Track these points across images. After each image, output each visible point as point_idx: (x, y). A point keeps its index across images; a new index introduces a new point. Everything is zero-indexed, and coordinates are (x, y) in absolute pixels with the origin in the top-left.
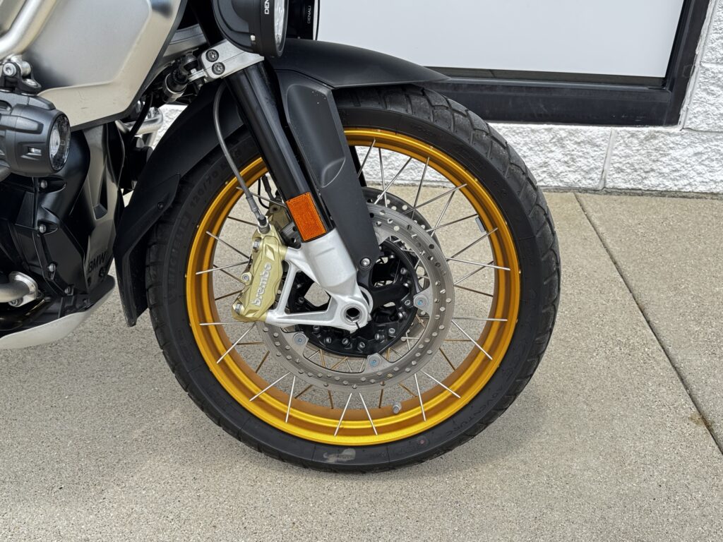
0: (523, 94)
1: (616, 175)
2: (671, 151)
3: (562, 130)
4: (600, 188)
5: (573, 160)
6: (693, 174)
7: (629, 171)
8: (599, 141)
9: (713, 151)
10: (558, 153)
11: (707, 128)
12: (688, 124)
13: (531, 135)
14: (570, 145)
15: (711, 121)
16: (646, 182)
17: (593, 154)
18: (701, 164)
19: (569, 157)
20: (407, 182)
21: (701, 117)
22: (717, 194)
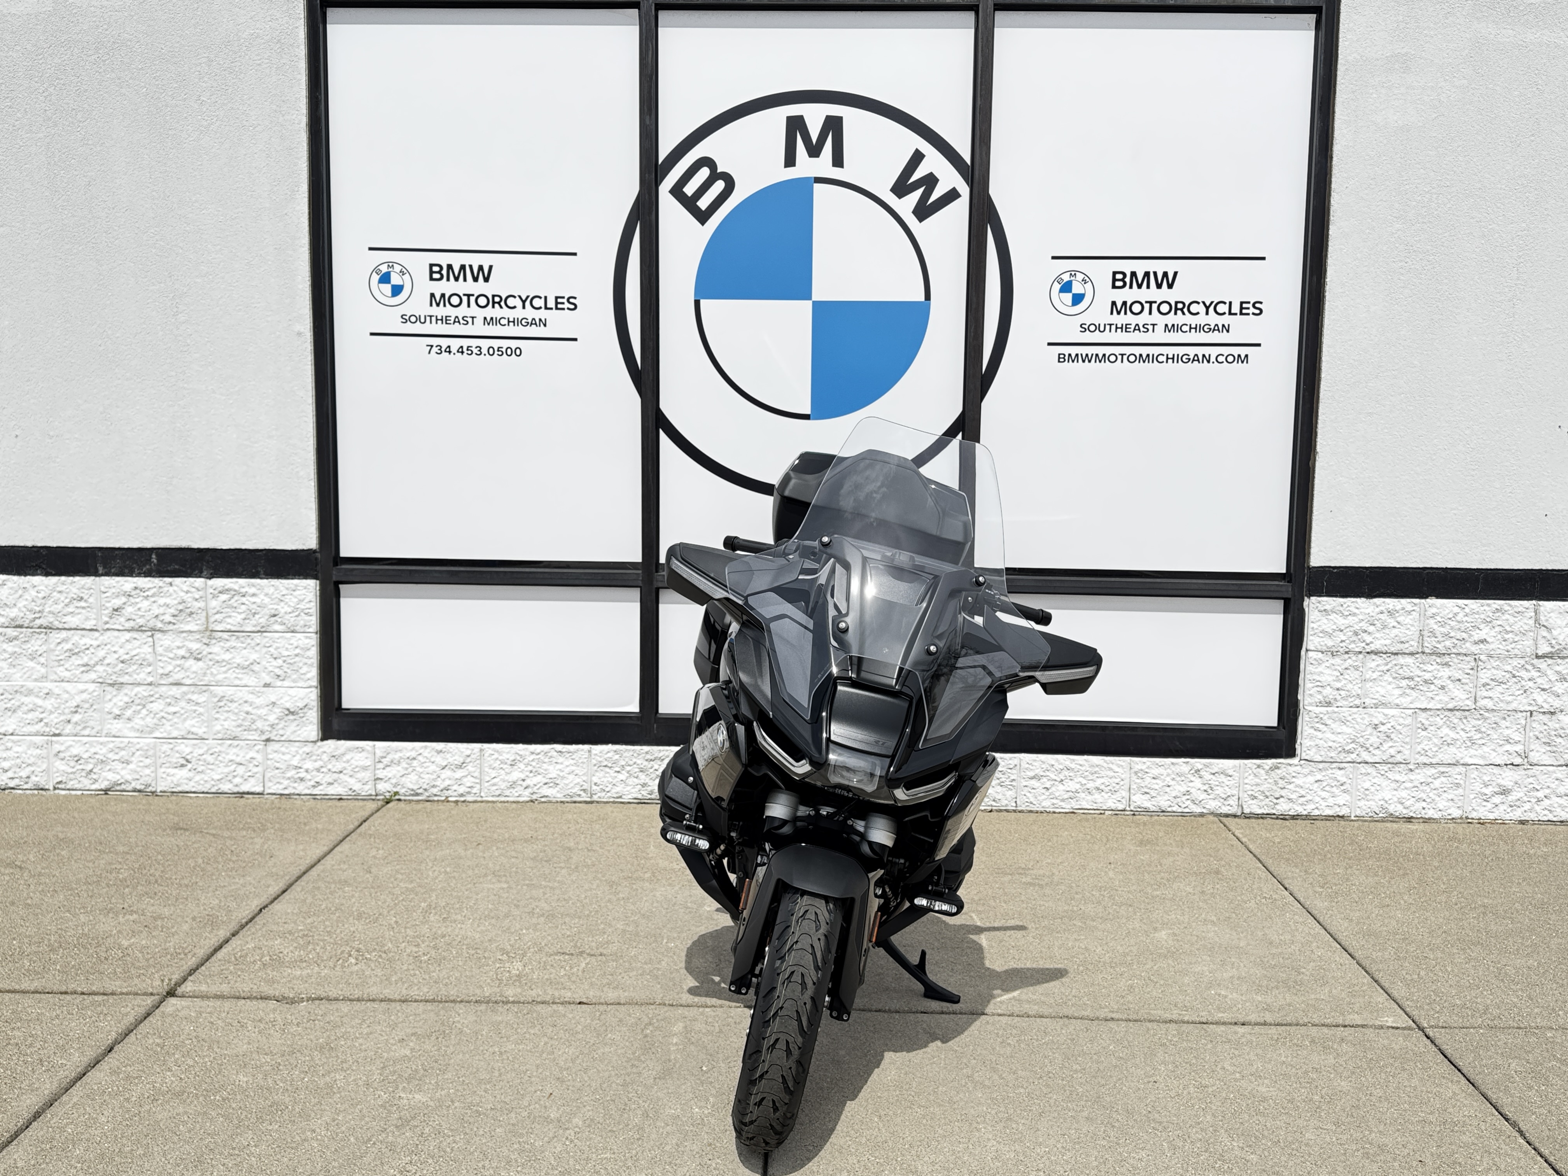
0: (1161, 734)
1: (1251, 802)
2: (1294, 780)
3: (1198, 763)
4: (1239, 814)
5: (1212, 789)
6: (1317, 799)
7: (1261, 797)
8: (1231, 772)
9: (1331, 778)
10: (1198, 783)
11: (1320, 759)
12: (1304, 756)
13: (1172, 766)
14: (1207, 776)
15: (1323, 753)
16: (1278, 807)
17: (1228, 783)
18: (1323, 790)
19: (1207, 786)
20: (1067, 811)
21: (1314, 750)
22: (1342, 817)
